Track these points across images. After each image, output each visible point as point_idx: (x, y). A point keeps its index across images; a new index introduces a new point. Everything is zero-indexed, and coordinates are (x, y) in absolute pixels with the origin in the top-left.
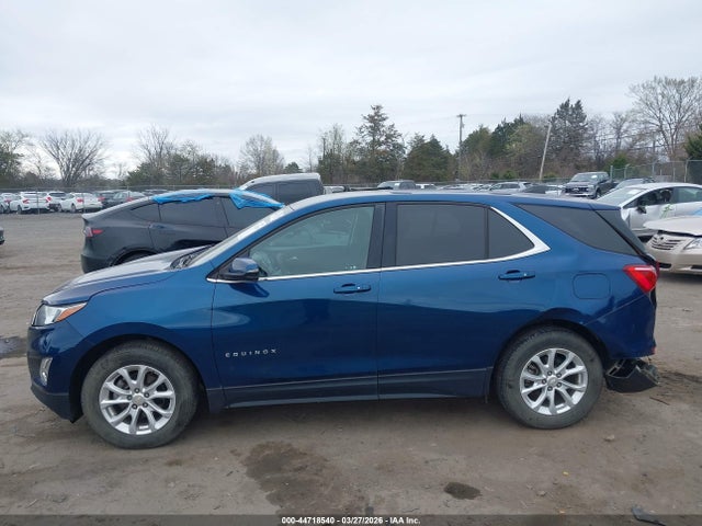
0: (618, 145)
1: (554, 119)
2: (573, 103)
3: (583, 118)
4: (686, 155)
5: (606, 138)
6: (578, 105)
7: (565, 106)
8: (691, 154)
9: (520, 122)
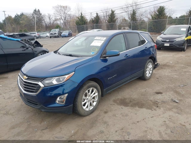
0: (50, 22)
1: (33, 14)
2: (37, 10)
3: (41, 14)
4: (76, 25)
5: (47, 20)
6: (39, 11)
7: (35, 10)
8: (77, 24)
9: (22, 15)
